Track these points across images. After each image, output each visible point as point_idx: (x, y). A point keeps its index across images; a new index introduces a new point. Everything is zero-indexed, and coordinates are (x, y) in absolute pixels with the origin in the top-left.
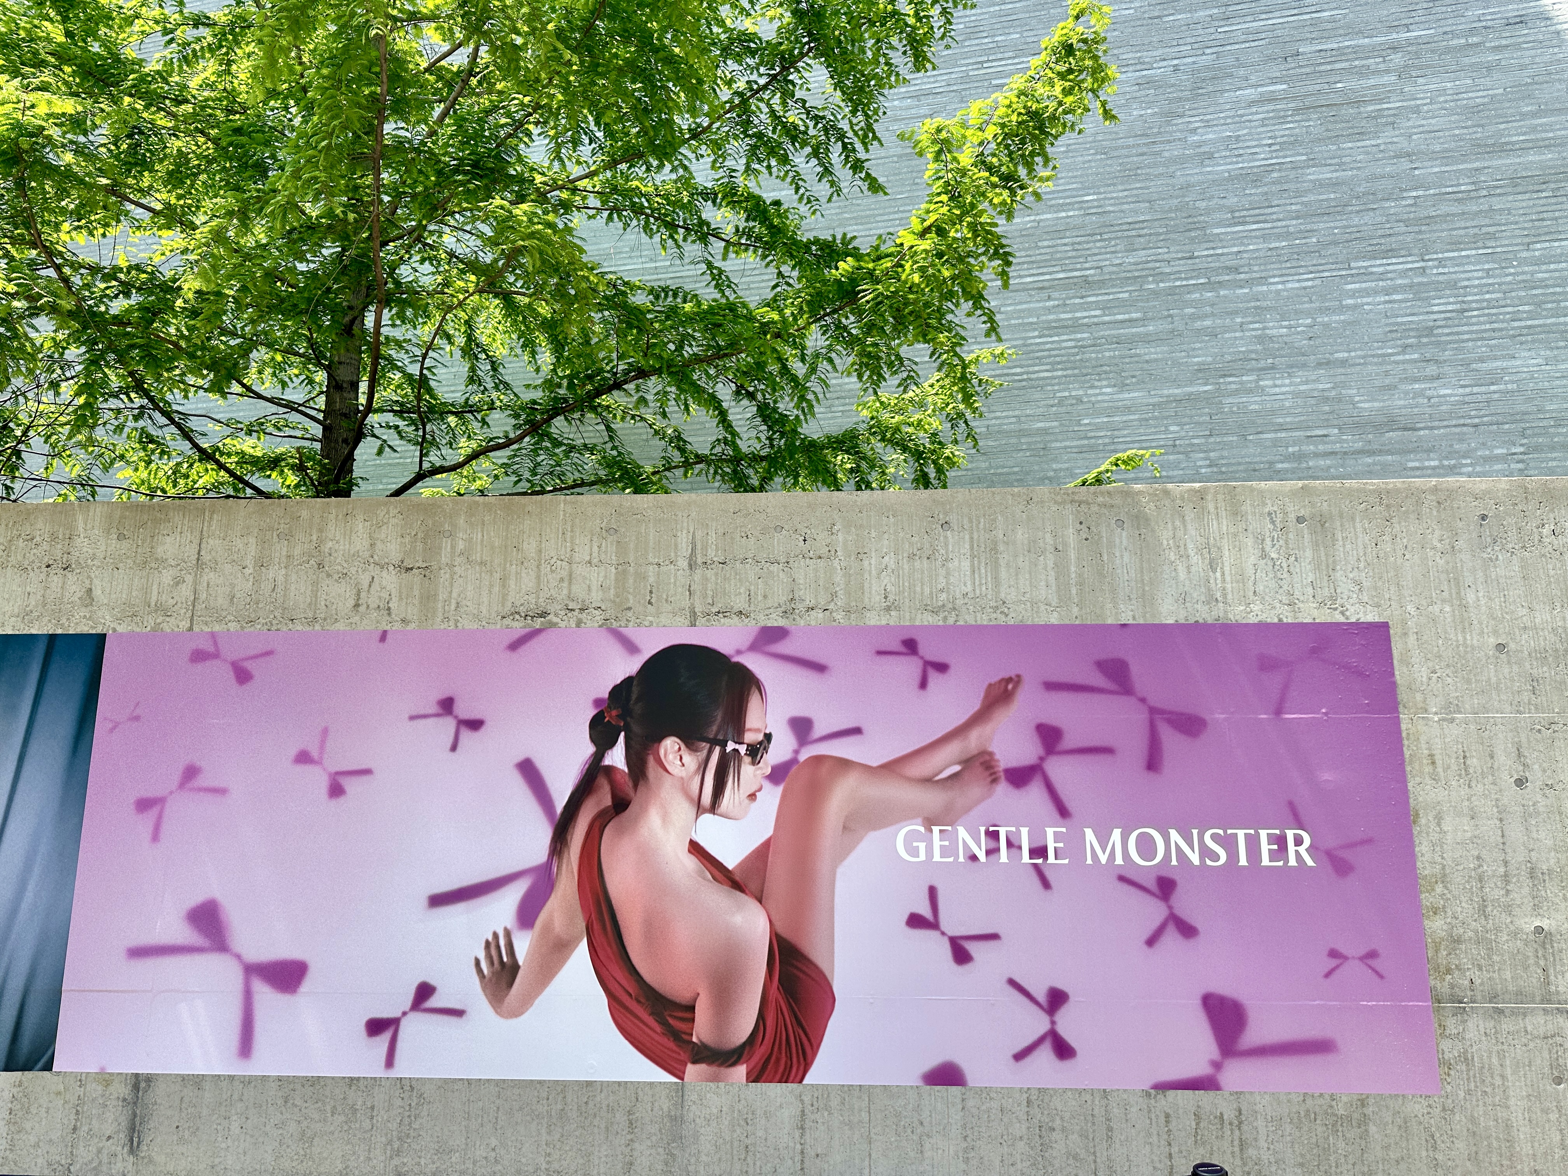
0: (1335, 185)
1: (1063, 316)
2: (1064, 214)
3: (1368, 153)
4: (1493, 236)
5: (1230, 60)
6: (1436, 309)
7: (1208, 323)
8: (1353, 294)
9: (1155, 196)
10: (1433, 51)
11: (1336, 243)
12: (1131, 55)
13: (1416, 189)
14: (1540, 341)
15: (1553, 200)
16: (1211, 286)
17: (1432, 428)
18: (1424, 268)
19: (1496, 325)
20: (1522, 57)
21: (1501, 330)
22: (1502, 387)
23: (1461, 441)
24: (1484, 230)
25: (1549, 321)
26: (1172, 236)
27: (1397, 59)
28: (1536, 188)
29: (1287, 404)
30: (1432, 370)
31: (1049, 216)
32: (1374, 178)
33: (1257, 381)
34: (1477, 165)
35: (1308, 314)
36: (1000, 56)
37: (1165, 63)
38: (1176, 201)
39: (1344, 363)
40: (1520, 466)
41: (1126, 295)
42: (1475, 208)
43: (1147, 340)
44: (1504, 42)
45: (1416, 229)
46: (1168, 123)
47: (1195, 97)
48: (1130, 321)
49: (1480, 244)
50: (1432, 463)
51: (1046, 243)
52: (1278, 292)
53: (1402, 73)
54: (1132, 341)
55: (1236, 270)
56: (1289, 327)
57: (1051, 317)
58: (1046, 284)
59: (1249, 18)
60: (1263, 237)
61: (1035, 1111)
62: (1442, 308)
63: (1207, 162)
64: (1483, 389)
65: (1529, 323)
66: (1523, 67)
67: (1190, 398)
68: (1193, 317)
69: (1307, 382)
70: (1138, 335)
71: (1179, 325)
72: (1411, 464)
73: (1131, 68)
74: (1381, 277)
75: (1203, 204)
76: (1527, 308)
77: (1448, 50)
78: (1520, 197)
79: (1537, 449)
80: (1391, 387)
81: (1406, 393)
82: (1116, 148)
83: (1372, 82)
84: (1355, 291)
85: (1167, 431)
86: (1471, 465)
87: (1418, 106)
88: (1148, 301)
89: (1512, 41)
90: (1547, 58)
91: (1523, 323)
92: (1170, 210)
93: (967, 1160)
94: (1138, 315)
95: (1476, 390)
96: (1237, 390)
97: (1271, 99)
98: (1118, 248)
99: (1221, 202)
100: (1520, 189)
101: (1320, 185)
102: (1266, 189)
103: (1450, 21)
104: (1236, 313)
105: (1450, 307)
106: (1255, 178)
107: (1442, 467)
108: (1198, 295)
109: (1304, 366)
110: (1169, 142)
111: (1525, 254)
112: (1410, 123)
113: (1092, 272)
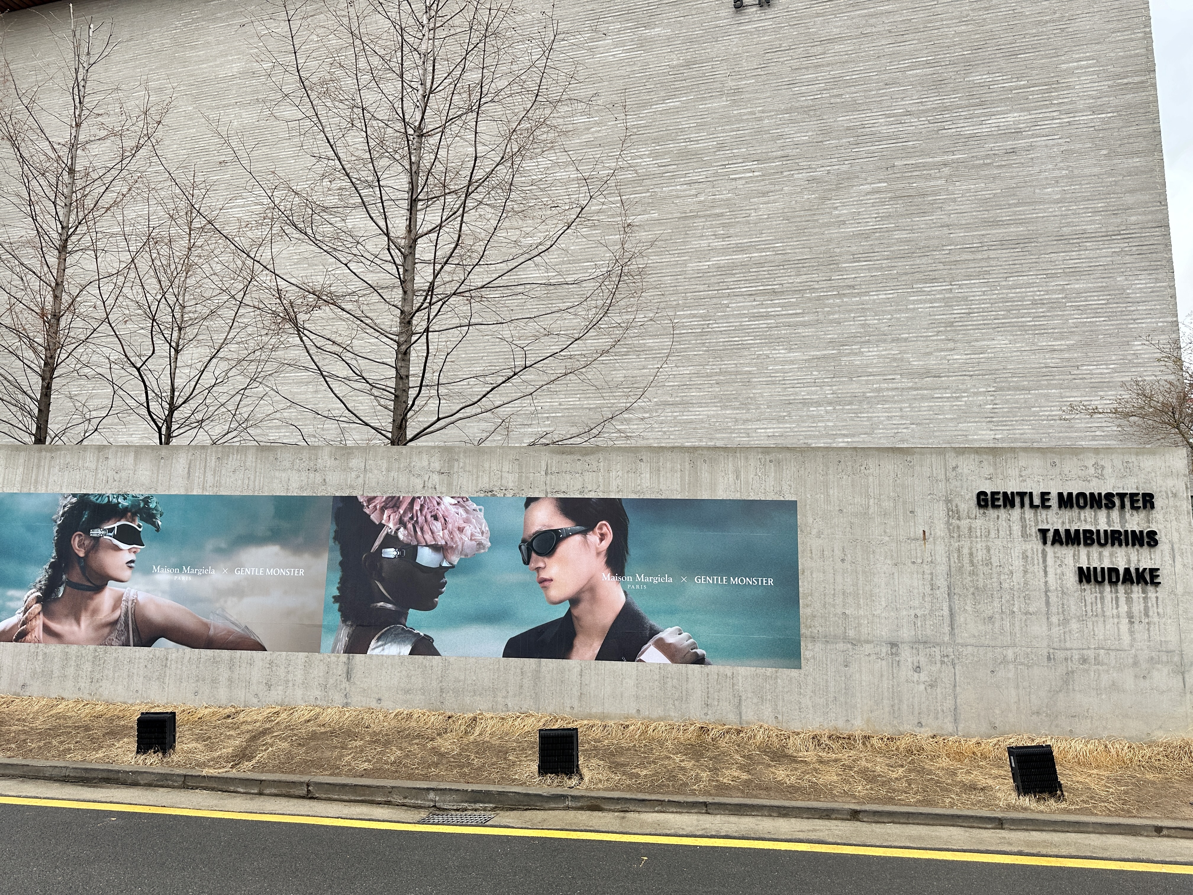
0: (908, 241)
1: (761, 310)
2: (764, 254)
3: (927, 224)
4: (988, 273)
5: (858, 168)
6: (955, 312)
7: (836, 316)
8: (914, 302)
9: (813, 245)
10: (965, 167)
11: (906, 274)
12: (805, 163)
13: (950, 245)
14: (1008, 331)
15: (1021, 254)
16: (840, 295)
17: (948, 376)
18: (951, 289)
19: (986, 322)
20: (1012, 172)
21: (988, 324)
22: (986, 355)
23: (963, 384)
24: (984, 269)
25: (1013, 320)
26: (820, 267)
27: (946, 170)
28: (1013, 246)
29: (875, 361)
30: (951, 345)
31: (756, 255)
32: (928, 238)
33: (860, 349)
34: (983, 232)
35: (889, 312)
36: (735, 161)
37: (823, 169)
38: (824, 248)
39: (906, 340)
40: (992, 398)
41: (794, 300)
42: (980, 257)
43: (804, 325)
44: (1003, 163)
45: (949, 267)
46: (823, 203)
47: (838, 189)
48: (796, 314)
49: (981, 277)
50: (947, 395)
51: (754, 270)
52: (874, 300)
53: (948, 179)
54: (796, 325)
55: (853, 287)
56: (879, 320)
57: (755, 311)
58: (753, 293)
59: (869, 144)
60: (869, 269)
61: (662, 671)
62: (959, 311)
63: (842, 226)
64: (977, 356)
65: (1003, 321)
66: (1012, 178)
67: (824, 357)
68: (829, 313)
69: (886, 350)
70: (800, 321)
71: (821, 317)
72: (936, 396)
73: (805, 171)
74: (929, 293)
75: (838, 250)
76: (1002, 313)
77: (974, 167)
78: (1004, 251)
79: (1001, 389)
80: (930, 354)
81: (937, 357)
82: (794, 217)
83: (932, 183)
84: (914, 300)
85: (812, 374)
86: (967, 396)
87: (955, 198)
88: (806, 303)
89: (1008, 162)
90: (1024, 173)
91: (1000, 321)
92: (820, 253)
93: (637, 687)
94: (801, 311)
95: (972, 356)
96: (849, 353)
97: (878, 191)
98: (792, 274)
99: (848, 249)
100: (1004, 247)
101: (900, 241)
102: (872, 243)
103: (976, 150)
104: (851, 311)
105: (963, 311)
106: (866, 236)
107: (952, 397)
108: (832, 301)
109: (885, 341)
110: (822, 214)
111: (1004, 283)
112: (950, 208)
113: (777, 286)
